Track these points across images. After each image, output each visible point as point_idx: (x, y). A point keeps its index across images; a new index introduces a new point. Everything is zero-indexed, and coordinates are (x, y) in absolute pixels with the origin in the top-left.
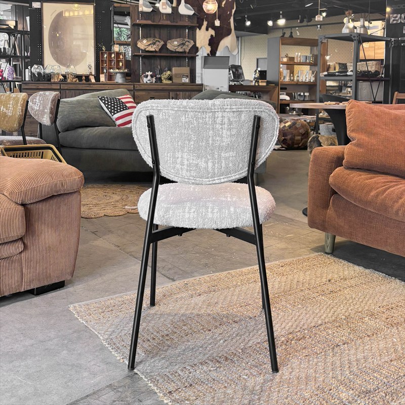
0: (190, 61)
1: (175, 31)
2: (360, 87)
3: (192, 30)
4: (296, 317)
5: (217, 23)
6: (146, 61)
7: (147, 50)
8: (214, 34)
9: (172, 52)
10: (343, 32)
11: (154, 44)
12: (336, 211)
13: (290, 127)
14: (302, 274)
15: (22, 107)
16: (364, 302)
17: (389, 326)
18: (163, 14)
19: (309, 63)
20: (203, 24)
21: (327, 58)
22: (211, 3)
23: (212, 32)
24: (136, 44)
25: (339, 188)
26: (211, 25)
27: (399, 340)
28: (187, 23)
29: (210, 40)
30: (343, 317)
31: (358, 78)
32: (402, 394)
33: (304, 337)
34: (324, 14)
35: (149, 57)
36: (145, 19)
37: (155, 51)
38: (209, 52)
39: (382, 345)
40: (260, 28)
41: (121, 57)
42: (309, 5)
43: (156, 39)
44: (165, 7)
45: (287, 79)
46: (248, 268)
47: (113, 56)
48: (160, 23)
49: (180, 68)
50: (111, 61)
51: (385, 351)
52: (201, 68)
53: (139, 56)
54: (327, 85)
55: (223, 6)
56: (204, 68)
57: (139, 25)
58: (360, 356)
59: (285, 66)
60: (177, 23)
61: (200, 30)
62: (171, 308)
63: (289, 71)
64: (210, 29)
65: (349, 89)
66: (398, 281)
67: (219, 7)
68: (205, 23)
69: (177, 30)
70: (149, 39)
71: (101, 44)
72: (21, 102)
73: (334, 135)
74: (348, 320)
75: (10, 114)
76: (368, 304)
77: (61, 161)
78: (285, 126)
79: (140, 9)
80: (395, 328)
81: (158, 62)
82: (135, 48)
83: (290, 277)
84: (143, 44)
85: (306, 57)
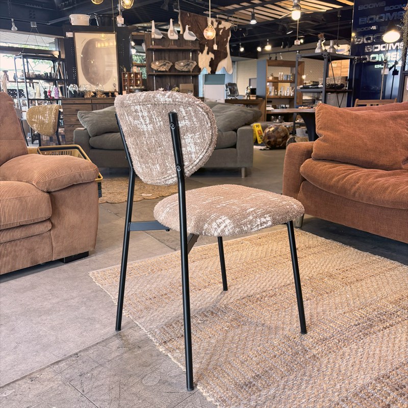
0: (194, 79)
1: (181, 54)
2: (328, 98)
3: (195, 53)
4: (270, 278)
5: (215, 47)
6: (159, 79)
7: (159, 70)
8: (213, 57)
9: (179, 71)
10: (316, 52)
11: (165, 65)
12: (305, 194)
13: (273, 131)
14: (275, 244)
15: (55, 116)
16: (325, 266)
17: (344, 285)
18: (171, 40)
19: (290, 80)
20: (204, 49)
21: (304, 77)
22: (210, 30)
23: (212, 55)
24: (150, 66)
25: (308, 176)
26: (211, 50)
27: (351, 296)
28: (190, 47)
29: (210, 62)
30: (307, 278)
31: (327, 90)
32: (352, 341)
33: (275, 295)
34: (302, 41)
35: (161, 76)
36: (157, 45)
37: (166, 71)
38: (210, 72)
39: (338, 300)
40: (251, 53)
41: (139, 76)
42: (290, 33)
43: (166, 61)
44: (172, 34)
45: (272, 94)
46: (232, 240)
47: (132, 75)
48: (169, 48)
49: (185, 85)
50: (131, 80)
51: (340, 305)
52: (203, 84)
53: (153, 75)
54: (303, 99)
55: (220, 34)
56: (205, 84)
57: (152, 50)
58: (320, 309)
59: (272, 83)
60: (182, 47)
61: (202, 53)
62: (171, 273)
63: (274, 87)
64: (210, 53)
65: (320, 102)
66: (352, 248)
67: (217, 34)
68: (206, 48)
69: (183, 53)
70: (160, 61)
71: (122, 66)
72: (54, 111)
73: (307, 137)
74: (312, 280)
75: (47, 122)
76: (328, 267)
77: (85, 158)
78: (269, 131)
79: (153, 36)
80: (349, 286)
81: (168, 80)
82: (150, 69)
83: (266, 246)
84: (156, 65)
85: (287, 76)
